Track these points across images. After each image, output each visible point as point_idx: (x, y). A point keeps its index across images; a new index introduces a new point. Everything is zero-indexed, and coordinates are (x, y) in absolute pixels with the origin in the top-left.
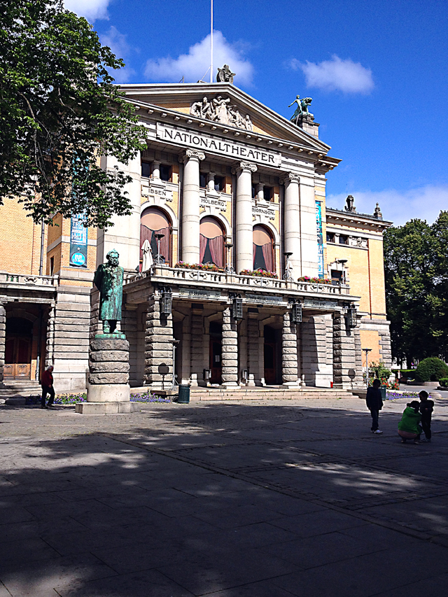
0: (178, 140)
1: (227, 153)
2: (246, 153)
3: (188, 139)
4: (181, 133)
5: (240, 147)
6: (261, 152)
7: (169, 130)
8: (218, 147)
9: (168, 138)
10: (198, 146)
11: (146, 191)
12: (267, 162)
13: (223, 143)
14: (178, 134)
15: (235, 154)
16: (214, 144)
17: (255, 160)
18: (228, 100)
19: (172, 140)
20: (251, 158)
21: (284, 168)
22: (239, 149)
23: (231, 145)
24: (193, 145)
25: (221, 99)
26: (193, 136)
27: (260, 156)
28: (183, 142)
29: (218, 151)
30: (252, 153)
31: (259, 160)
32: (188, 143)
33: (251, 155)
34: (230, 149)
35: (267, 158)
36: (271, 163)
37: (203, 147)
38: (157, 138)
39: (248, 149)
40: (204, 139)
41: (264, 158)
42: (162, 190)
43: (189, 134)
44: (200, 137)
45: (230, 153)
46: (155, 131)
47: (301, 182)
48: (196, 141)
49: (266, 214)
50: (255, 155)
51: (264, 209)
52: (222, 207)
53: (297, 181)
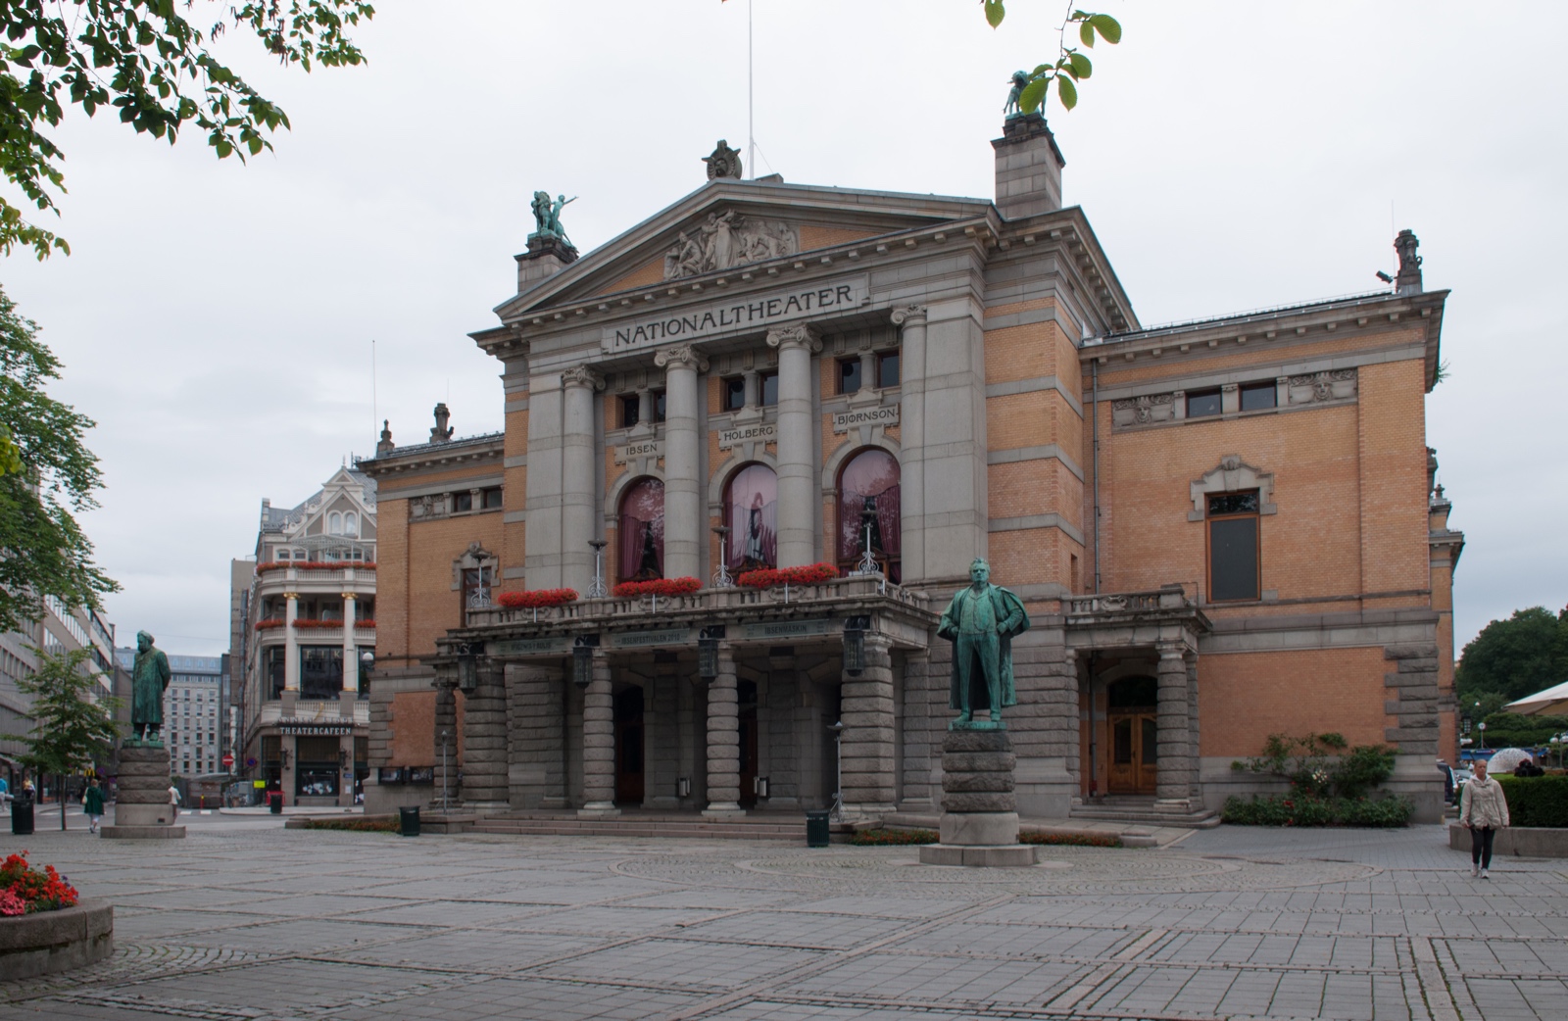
0: (641, 342)
1: (740, 326)
2: (781, 307)
3: (658, 331)
4: (644, 325)
5: (765, 300)
6: (816, 290)
7: (623, 331)
8: (718, 321)
9: (623, 346)
10: (680, 336)
11: (621, 454)
12: (835, 307)
13: (727, 308)
14: (640, 331)
15: (757, 321)
16: (711, 318)
17: (804, 313)
18: (730, 214)
19: (631, 346)
20: (793, 312)
21: (879, 303)
22: (765, 305)
23: (745, 304)
24: (669, 338)
25: (717, 218)
26: (667, 320)
27: (814, 301)
28: (650, 342)
29: (718, 329)
30: (796, 302)
31: (815, 309)
32: (659, 340)
33: (793, 307)
34: (744, 314)
35: (833, 297)
36: (845, 304)
37: (689, 333)
38: (607, 354)
39: (785, 297)
40: (690, 317)
41: (825, 301)
42: (649, 442)
43: (660, 321)
44: (680, 318)
45: (745, 323)
46: (597, 344)
47: (931, 317)
48: (674, 328)
49: (873, 422)
50: (803, 304)
51: (868, 410)
52: (768, 438)
53: (920, 321)
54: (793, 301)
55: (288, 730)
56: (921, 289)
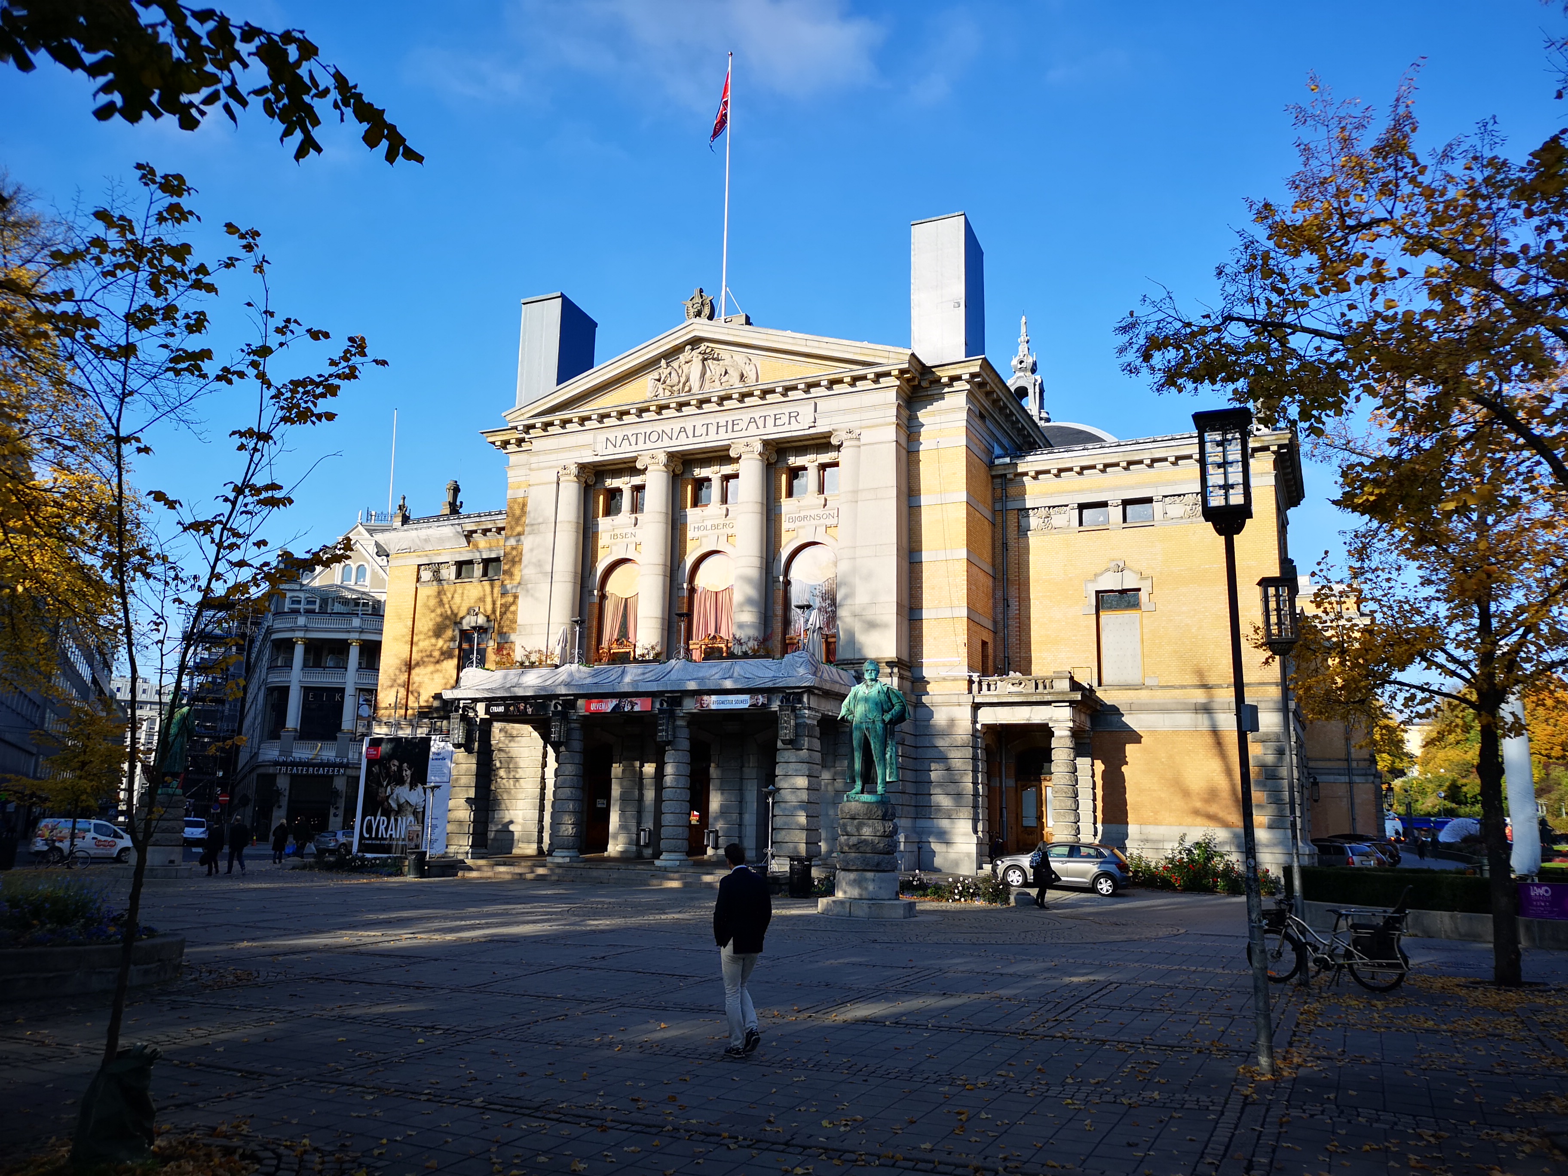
0: (626, 447)
1: (708, 439)
2: (743, 425)
3: (641, 438)
4: (629, 433)
5: (730, 419)
6: (772, 413)
7: (612, 437)
8: (690, 434)
9: (611, 449)
10: (659, 444)
12: (787, 428)
13: (699, 423)
14: (626, 438)
15: (722, 434)
16: (685, 431)
17: (762, 431)
18: (703, 347)
19: (618, 450)
20: (753, 430)
21: (823, 426)
22: (730, 424)
23: (713, 421)
24: (649, 445)
25: (693, 350)
26: (649, 430)
27: (770, 421)
28: (634, 448)
29: (691, 440)
30: (755, 421)
31: (770, 429)
32: (641, 446)
33: (752, 426)
34: (712, 429)
35: (785, 419)
36: (794, 426)
37: (666, 442)
38: (597, 455)
39: (746, 417)
40: (668, 429)
41: (778, 422)
42: (629, 529)
43: (642, 431)
44: (659, 429)
45: (712, 436)
46: (588, 446)
47: (863, 441)
48: (654, 437)
49: (816, 522)
50: (760, 423)
51: (813, 513)
52: (730, 531)
53: (856, 443)
54: (752, 420)
55: (284, 769)
56: (857, 417)
